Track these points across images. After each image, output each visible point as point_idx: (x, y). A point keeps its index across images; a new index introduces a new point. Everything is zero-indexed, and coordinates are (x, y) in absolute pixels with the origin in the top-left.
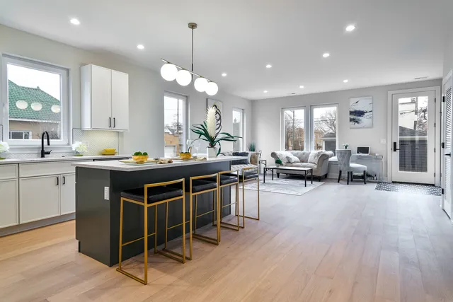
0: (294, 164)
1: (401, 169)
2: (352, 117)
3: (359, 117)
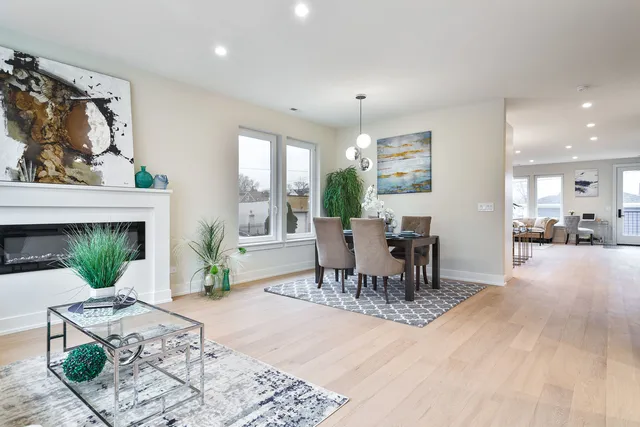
2: (578, 186)
3: (585, 187)
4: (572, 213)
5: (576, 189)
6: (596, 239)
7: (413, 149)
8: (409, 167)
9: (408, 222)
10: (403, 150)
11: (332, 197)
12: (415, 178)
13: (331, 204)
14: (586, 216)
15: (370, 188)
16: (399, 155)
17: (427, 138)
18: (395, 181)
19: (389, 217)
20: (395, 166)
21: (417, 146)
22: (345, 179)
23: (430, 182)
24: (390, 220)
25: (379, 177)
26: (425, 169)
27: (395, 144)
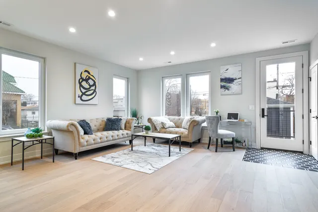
0: (168, 129)
1: (268, 136)
2: (223, 84)
3: (229, 84)
4: (217, 113)
5: (222, 87)
6: (238, 142)
14: (230, 116)
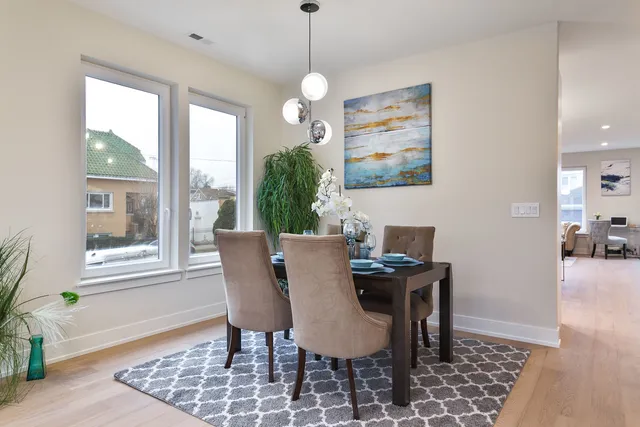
2: (605, 182)
3: (613, 183)
4: (598, 217)
5: (603, 186)
6: (628, 250)
7: (400, 113)
8: (394, 145)
9: (396, 237)
10: (385, 116)
11: (271, 194)
12: (405, 161)
13: (269, 205)
14: (615, 221)
15: (326, 176)
16: (378, 124)
17: (424, 96)
18: (372, 167)
19: (361, 227)
20: (372, 143)
21: (409, 109)
22: (292, 164)
23: (428, 168)
24: (364, 233)
25: (347, 161)
26: (420, 147)
27: (371, 106)
